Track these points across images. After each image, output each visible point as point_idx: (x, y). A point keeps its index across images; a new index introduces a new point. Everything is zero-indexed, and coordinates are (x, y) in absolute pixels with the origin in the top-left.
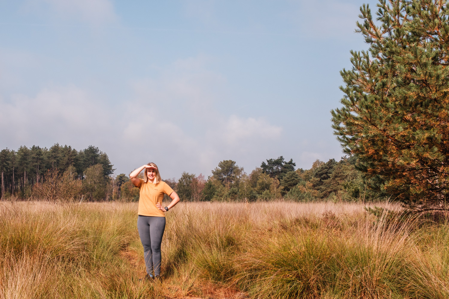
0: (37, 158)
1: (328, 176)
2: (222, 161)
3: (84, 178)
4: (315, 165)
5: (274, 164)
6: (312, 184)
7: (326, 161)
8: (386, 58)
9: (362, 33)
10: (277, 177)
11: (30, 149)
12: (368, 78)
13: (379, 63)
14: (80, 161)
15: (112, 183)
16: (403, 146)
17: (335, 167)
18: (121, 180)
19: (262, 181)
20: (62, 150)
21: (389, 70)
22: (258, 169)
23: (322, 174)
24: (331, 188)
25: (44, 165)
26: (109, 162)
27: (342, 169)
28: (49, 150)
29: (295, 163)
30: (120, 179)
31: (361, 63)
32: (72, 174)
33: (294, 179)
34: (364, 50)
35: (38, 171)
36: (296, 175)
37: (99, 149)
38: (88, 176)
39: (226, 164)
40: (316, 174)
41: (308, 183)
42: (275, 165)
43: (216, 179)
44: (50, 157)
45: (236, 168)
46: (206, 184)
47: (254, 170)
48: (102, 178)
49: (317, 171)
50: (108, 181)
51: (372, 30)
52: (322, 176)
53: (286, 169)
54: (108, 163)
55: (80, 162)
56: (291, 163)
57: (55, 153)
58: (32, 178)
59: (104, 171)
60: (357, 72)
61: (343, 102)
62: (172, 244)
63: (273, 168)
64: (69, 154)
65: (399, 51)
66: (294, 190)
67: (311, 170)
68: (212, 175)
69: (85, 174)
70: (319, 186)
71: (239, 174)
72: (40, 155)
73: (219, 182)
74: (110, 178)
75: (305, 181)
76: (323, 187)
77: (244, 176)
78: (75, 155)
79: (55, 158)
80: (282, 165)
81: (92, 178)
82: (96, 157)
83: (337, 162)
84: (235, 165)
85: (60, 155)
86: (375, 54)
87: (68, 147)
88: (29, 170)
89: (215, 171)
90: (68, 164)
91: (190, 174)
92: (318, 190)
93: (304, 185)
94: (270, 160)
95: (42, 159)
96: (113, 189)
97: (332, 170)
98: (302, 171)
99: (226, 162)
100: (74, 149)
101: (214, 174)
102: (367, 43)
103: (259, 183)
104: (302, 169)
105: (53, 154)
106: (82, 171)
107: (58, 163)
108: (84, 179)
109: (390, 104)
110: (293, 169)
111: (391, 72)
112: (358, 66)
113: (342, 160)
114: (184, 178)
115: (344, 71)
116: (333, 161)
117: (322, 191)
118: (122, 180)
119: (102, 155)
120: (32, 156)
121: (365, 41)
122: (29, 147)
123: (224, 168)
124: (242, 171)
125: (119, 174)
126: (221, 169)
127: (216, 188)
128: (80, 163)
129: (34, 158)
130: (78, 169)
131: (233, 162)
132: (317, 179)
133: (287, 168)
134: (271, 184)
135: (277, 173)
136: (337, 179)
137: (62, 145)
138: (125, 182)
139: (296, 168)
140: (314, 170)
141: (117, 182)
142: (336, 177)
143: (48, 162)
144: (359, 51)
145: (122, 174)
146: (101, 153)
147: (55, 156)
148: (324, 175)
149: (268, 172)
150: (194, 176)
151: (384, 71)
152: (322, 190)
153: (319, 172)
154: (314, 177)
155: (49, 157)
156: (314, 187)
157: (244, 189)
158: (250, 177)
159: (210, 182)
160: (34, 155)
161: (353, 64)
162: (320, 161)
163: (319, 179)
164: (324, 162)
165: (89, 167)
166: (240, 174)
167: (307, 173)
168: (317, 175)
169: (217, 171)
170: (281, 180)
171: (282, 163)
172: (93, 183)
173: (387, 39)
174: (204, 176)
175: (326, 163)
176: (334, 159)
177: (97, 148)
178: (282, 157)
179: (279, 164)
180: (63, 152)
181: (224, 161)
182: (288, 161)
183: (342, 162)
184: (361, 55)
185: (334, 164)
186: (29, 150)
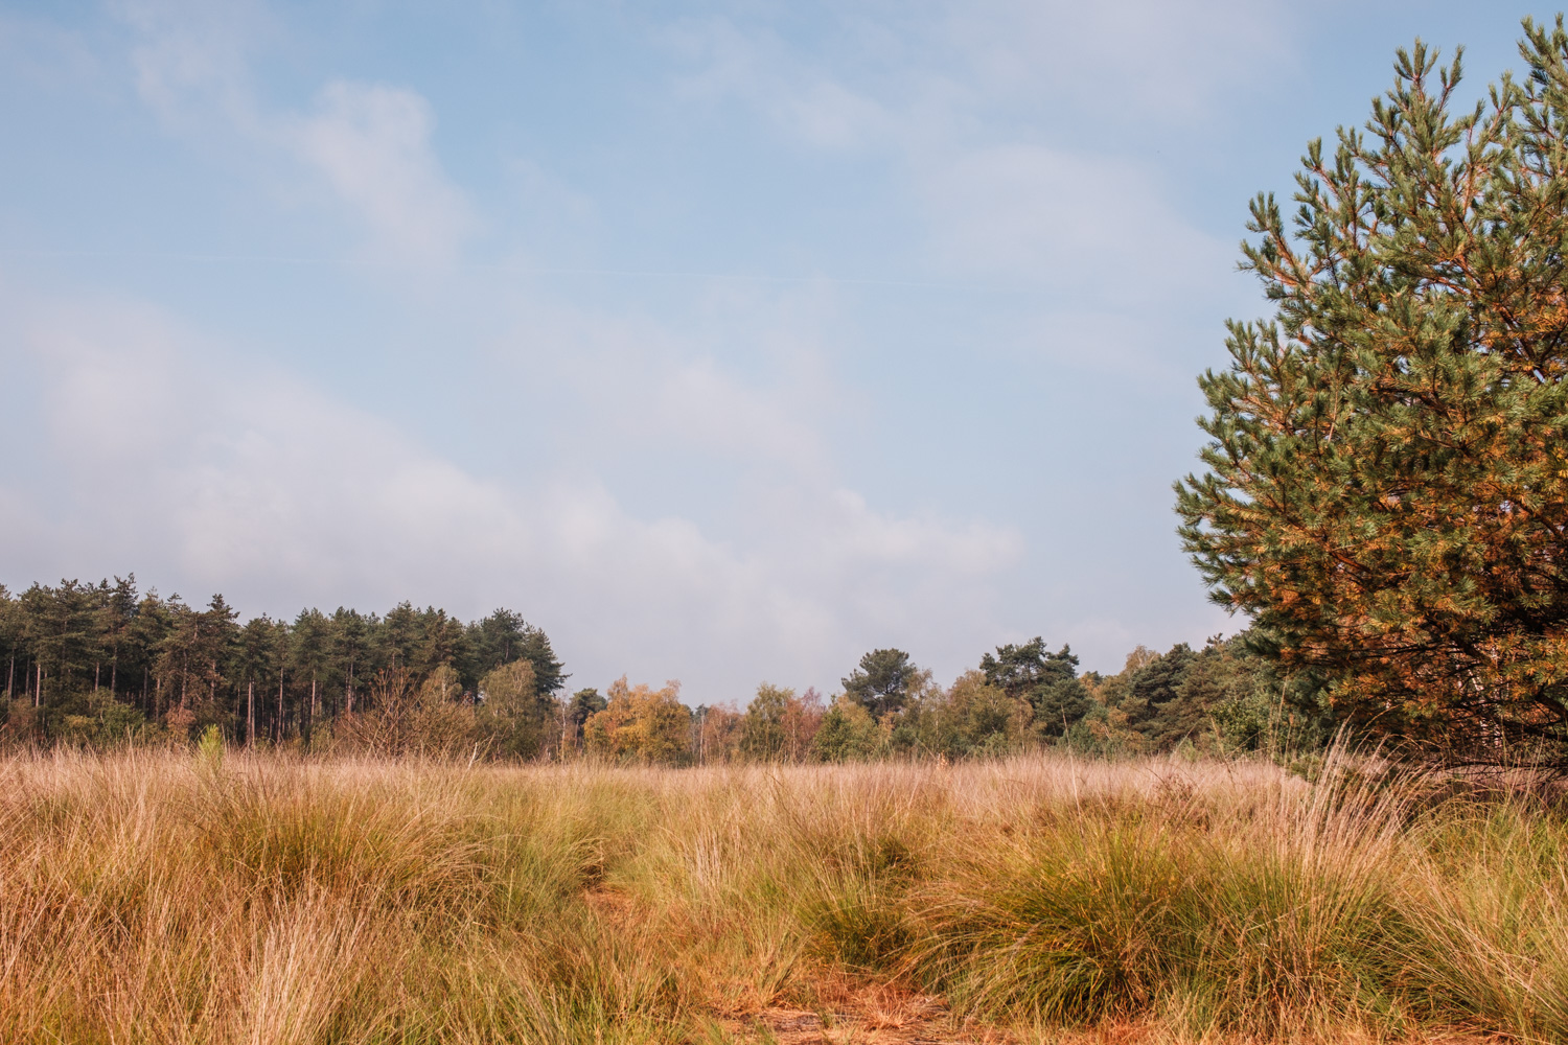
0: (349, 642)
1: (1170, 691)
2: (871, 653)
3: (480, 700)
4: (1132, 663)
5: (1017, 659)
6: (1124, 716)
7: (1165, 650)
8: (1323, 337)
9: (1255, 272)
10: (1026, 695)
11: (329, 618)
12: (1275, 396)
13: (1303, 353)
14: (469, 651)
15: (560, 715)
16: (1379, 581)
17: (1190, 665)
18: (584, 704)
19: (983, 706)
20: (419, 620)
21: (1333, 372)
22: (974, 674)
23: (1153, 687)
24: (1180, 725)
25: (369, 663)
26: (551, 654)
27: (1210, 672)
28: (382, 621)
29: (1076, 657)
30: (581, 703)
31: (1255, 354)
32: (447, 689)
33: (1074, 702)
34: (1264, 318)
35: (351, 679)
36: (1081, 690)
37: (523, 617)
38: (491, 693)
39: (883, 659)
40: (1138, 687)
41: (1112, 712)
42: (1022, 663)
43: (854, 703)
44: (385, 641)
45: (909, 671)
46: (825, 715)
47: (961, 678)
48: (533, 700)
49: (1139, 679)
50: (547, 709)
51: (1284, 264)
52: (1155, 693)
53: (1051, 674)
54: (549, 659)
55: (470, 654)
56: (1064, 655)
57: (399, 628)
58: (334, 700)
59: (537, 679)
60: (1242, 376)
61: (1207, 457)
62: (728, 865)
63: (1014, 672)
64: (439, 631)
65: (1358, 318)
66: (1076, 732)
67: (1123, 674)
68: (844, 691)
69: (485, 689)
70: (1147, 720)
71: (918, 686)
72: (357, 633)
73: (863, 710)
74: (555, 702)
75: (1106, 706)
76: (1156, 724)
77: (933, 693)
78: (456, 636)
79: (399, 643)
80: (1039, 663)
81: (502, 701)
82: (516, 640)
83: (1194, 653)
84: (908, 663)
85: (415, 635)
86: (1293, 327)
87: (436, 611)
88: (325, 677)
89: (850, 680)
90: (434, 661)
91: (780, 689)
92: (1143, 731)
93: (1104, 719)
94: (1006, 649)
95: (363, 646)
96: (561, 732)
97: (1181, 674)
98: (1097, 679)
99: (881, 655)
100: (453, 619)
101: (847, 689)
102: (1270, 300)
103: (975, 713)
104: (1096, 673)
105: (395, 632)
106: (474, 680)
107: (407, 657)
108: (480, 704)
109: (1338, 461)
110: (1071, 673)
111: (1338, 377)
112: (1248, 359)
113: (1211, 645)
114: (764, 701)
115: (1210, 375)
116: (1185, 649)
117: (1154, 736)
118: (589, 708)
119: (531, 636)
120: (336, 636)
121: (1267, 295)
122: (328, 613)
123: (877, 670)
124: (928, 680)
125: (579, 690)
126: (867, 673)
127: (855, 727)
128: (469, 658)
129: (339, 643)
130: (465, 674)
131: (901, 655)
132: (1141, 701)
133: (1055, 670)
134: (1009, 715)
135: (1029, 683)
136: (1195, 700)
137: (420, 606)
138: (595, 712)
139: (1080, 671)
140: (1130, 676)
141: (572, 712)
142: (1193, 693)
143: (380, 655)
144: (1249, 320)
145: (589, 690)
146: (528, 630)
147: (399, 638)
148: (1161, 690)
149: (1000, 683)
150: (792, 693)
151: (1319, 373)
152: (1154, 733)
153: (1144, 680)
154: (1131, 695)
155: (382, 642)
156: (1133, 723)
157: (933, 731)
158: (952, 697)
159: (836, 710)
160: (339, 635)
161: (1234, 354)
162: (1147, 650)
163: (1144, 701)
164: (1158, 651)
165: (495, 670)
166: (921, 688)
167: (1112, 685)
168: (1138, 690)
169: (857, 679)
170: (1038, 704)
171: (1041, 657)
172: (507, 715)
173: (1325, 286)
174: (819, 695)
175: (1163, 655)
176: (1186, 646)
177: (519, 615)
178: (1038, 639)
179: (1031, 660)
180: (421, 626)
181: (877, 653)
182: (1056, 652)
183: (1208, 652)
184: (1256, 330)
185: (1186, 657)
186: (326, 621)
